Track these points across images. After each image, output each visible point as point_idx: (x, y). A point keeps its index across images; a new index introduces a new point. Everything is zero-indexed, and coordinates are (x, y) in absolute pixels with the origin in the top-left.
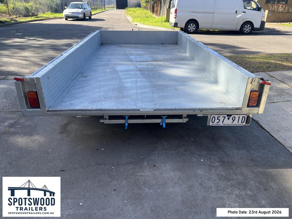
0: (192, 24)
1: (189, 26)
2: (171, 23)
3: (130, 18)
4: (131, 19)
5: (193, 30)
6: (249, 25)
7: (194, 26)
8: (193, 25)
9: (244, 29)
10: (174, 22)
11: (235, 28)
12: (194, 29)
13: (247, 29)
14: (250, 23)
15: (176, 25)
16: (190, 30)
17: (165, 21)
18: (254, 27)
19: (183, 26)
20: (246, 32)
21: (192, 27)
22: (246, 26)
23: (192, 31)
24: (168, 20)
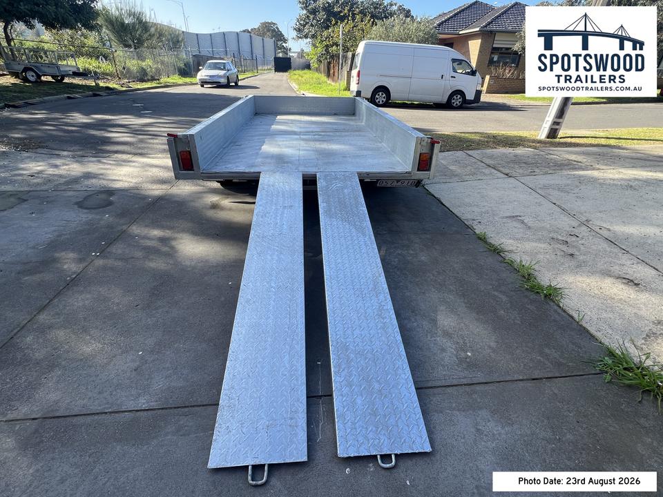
0: (380, 93)
1: (377, 96)
2: (353, 91)
3: (294, 85)
4: (296, 87)
5: (383, 101)
6: (459, 96)
7: (384, 95)
8: (382, 94)
9: (453, 101)
10: (356, 90)
11: (440, 100)
12: (385, 100)
13: (457, 101)
14: (460, 93)
15: (359, 93)
16: (379, 102)
17: (345, 90)
18: (467, 98)
19: (369, 96)
20: (454, 105)
21: (381, 98)
22: (455, 97)
23: (381, 103)
24: (348, 88)
